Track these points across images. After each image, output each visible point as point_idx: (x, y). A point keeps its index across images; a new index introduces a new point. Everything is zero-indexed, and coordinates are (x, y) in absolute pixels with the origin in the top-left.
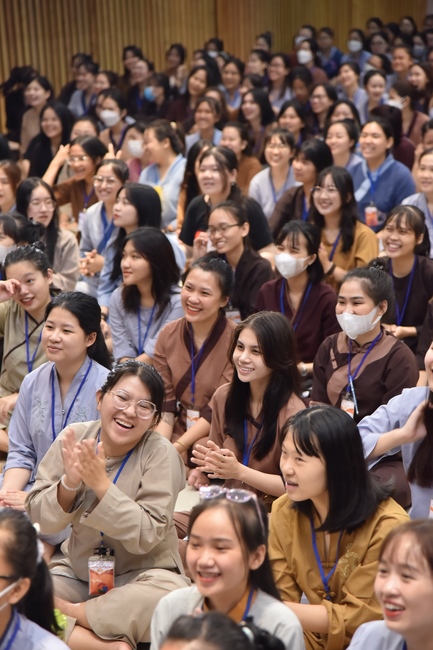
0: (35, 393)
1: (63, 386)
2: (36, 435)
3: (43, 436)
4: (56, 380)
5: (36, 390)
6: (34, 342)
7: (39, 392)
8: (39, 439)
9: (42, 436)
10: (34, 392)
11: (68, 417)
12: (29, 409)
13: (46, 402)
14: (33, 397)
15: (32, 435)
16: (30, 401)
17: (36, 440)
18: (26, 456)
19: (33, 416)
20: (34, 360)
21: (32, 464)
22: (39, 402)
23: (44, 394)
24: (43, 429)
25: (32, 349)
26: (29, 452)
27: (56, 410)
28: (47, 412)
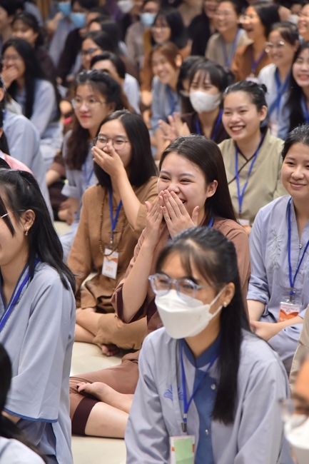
0: (270, 227)
1: (300, 220)
2: (271, 268)
3: (279, 269)
4: (293, 215)
5: (272, 223)
6: (243, 177)
7: (274, 226)
8: (275, 271)
9: (277, 269)
10: (269, 225)
11: (305, 251)
12: (265, 242)
13: (283, 236)
14: (269, 230)
15: (267, 267)
16: (266, 234)
17: (271, 272)
18: (260, 288)
19: (268, 249)
20: (244, 194)
21: (267, 298)
22: (275, 235)
23: (280, 227)
24: (279, 262)
25: (242, 183)
26: (263, 285)
27: (292, 244)
28: (283, 245)
